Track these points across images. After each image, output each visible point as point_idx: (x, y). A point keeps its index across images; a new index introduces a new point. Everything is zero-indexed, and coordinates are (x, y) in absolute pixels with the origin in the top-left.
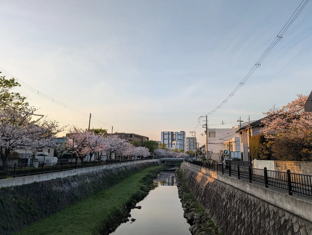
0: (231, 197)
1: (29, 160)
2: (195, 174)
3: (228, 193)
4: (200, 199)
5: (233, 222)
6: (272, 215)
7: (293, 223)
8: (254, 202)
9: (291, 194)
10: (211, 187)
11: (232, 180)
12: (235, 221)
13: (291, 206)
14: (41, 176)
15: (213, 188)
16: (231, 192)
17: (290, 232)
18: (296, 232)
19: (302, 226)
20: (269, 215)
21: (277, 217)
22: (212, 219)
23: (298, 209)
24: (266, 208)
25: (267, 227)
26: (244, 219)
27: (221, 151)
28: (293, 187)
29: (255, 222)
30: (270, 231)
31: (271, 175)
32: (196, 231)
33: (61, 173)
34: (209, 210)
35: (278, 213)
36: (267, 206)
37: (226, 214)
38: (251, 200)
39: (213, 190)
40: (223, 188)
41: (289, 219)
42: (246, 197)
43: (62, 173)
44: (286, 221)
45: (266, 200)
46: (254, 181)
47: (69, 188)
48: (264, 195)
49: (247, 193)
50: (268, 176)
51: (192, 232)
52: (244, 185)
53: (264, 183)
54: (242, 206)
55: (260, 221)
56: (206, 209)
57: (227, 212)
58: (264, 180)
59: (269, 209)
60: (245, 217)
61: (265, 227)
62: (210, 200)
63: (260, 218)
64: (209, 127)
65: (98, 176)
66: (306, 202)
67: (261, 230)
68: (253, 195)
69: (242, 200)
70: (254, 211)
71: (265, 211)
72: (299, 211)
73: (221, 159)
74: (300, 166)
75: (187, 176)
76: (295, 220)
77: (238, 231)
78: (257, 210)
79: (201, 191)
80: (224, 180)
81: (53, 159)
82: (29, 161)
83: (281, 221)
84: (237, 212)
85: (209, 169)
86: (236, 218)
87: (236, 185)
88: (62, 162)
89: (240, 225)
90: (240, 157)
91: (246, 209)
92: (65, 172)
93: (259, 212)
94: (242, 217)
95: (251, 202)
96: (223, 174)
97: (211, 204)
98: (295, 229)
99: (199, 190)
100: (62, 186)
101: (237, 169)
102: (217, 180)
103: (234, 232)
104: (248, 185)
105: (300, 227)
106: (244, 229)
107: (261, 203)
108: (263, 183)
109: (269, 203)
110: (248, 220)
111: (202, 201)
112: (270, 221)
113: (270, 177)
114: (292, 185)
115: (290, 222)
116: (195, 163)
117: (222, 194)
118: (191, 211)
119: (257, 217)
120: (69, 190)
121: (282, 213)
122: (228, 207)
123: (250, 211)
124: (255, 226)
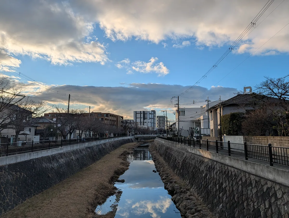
0: (210, 169)
2: (171, 149)
3: (207, 166)
4: (178, 172)
5: (214, 191)
6: (254, 184)
7: (276, 190)
8: (235, 173)
9: (272, 165)
10: (188, 161)
12: (217, 190)
13: (273, 176)
16: (210, 164)
17: (273, 198)
18: (280, 197)
19: (286, 192)
20: (251, 184)
21: (259, 186)
22: (192, 189)
23: (280, 178)
24: (247, 178)
25: (250, 195)
26: (225, 187)
28: (275, 159)
29: (237, 190)
30: (253, 198)
32: (179, 200)
34: (188, 181)
35: (260, 181)
36: (249, 176)
37: (206, 184)
38: (231, 171)
39: (191, 163)
40: (201, 160)
41: (271, 187)
42: (226, 169)
44: (268, 188)
45: (246, 170)
46: (233, 154)
48: (244, 166)
49: (227, 165)
50: (248, 150)
52: (223, 158)
53: (244, 156)
54: (222, 177)
55: (242, 190)
56: (185, 180)
57: (207, 182)
59: (250, 178)
60: (226, 186)
61: (248, 194)
62: (188, 172)
63: (242, 187)
64: (181, 107)
65: (82, 153)
67: (244, 198)
68: (232, 166)
69: (222, 171)
70: (235, 181)
71: (246, 181)
75: (162, 151)
76: (277, 187)
77: (219, 198)
78: (238, 180)
79: (179, 164)
82: (12, 140)
83: (263, 188)
85: (185, 145)
86: (217, 188)
87: (214, 158)
89: (222, 193)
91: (226, 179)
92: (53, 150)
93: (240, 182)
94: (224, 186)
95: (232, 173)
96: (200, 148)
97: (190, 175)
98: (278, 195)
99: (176, 163)
100: (51, 163)
102: (194, 154)
103: (216, 199)
104: (227, 158)
105: (283, 194)
106: (226, 196)
107: (242, 174)
109: (250, 174)
110: (229, 189)
111: (180, 173)
112: (253, 189)
113: (250, 151)
114: (273, 158)
115: (273, 189)
116: (169, 139)
117: (200, 167)
118: (171, 183)
119: (238, 186)
120: (57, 166)
121: (264, 182)
122: (207, 178)
123: (231, 181)
124: (237, 193)
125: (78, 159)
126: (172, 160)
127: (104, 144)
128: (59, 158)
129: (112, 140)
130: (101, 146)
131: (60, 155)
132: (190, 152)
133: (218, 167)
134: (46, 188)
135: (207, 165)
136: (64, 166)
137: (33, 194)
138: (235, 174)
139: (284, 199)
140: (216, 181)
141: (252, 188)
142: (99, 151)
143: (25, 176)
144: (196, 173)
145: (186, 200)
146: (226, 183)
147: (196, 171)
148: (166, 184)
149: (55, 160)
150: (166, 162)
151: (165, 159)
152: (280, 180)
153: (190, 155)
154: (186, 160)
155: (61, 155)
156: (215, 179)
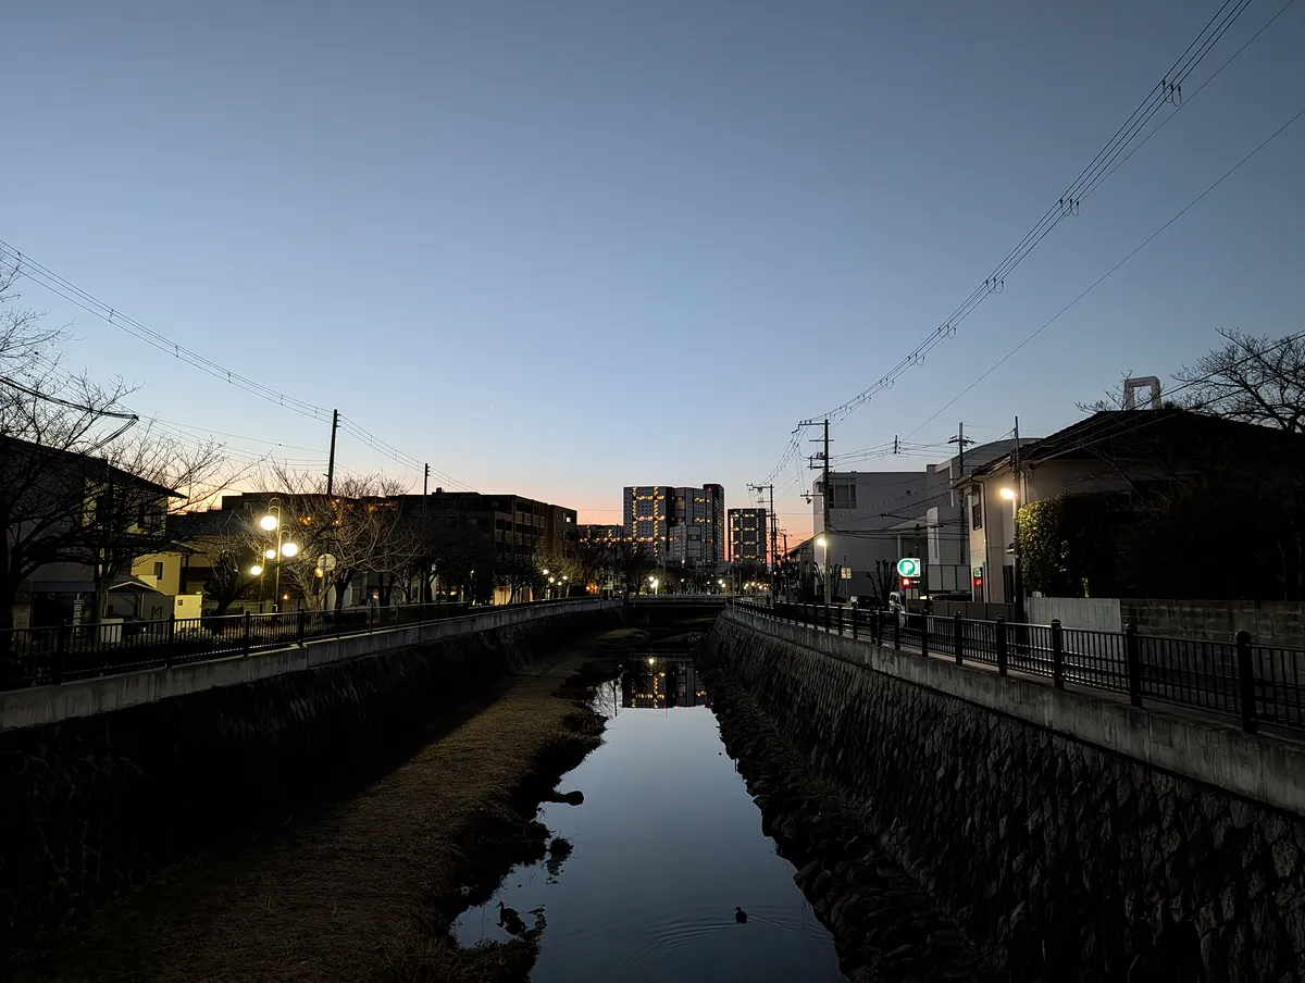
0: (971, 746)
1: (77, 608)
2: (792, 659)
5: (987, 844)
6: (1169, 812)
7: (1270, 840)
8: (1081, 763)
9: (1250, 728)
10: (872, 710)
12: (999, 842)
13: (1258, 777)
14: (166, 672)
15: (883, 715)
16: (971, 726)
17: (1255, 875)
18: (1288, 874)
20: (1154, 813)
21: (1193, 821)
22: (885, 839)
23: (1290, 787)
24: (1137, 786)
25: (1151, 862)
26: (1040, 828)
28: (1265, 700)
29: (1091, 843)
30: (1164, 875)
31: (1159, 657)
32: (826, 886)
33: (247, 660)
34: (870, 802)
35: (1195, 801)
36: (1145, 778)
37: (953, 814)
38: (1066, 756)
39: (885, 721)
40: (928, 709)
41: (1249, 825)
43: (249, 662)
44: (1232, 834)
45: (1135, 753)
47: (283, 723)
48: (1125, 734)
49: (1044, 730)
50: (1145, 662)
52: (1028, 697)
53: (1124, 687)
54: (1025, 782)
55: (1115, 838)
56: (854, 797)
57: (954, 805)
58: (1126, 676)
60: (1044, 824)
61: (1142, 861)
62: (870, 760)
63: (1114, 829)
67: (1122, 875)
68: (1071, 735)
69: (1024, 756)
70: (1084, 799)
71: (1133, 799)
72: (1292, 794)
75: (751, 668)
76: (1276, 828)
78: (1096, 796)
79: (827, 725)
81: (181, 603)
82: (77, 614)
83: (1211, 834)
84: (1003, 804)
86: (1002, 829)
89: (1022, 855)
91: (1043, 793)
92: (261, 657)
93: (1106, 804)
94: (1030, 824)
97: (879, 774)
98: (1278, 864)
99: (814, 721)
100: (253, 716)
104: (1048, 697)
106: (1041, 870)
107: (1117, 770)
109: (1151, 768)
110: (1057, 836)
111: (833, 767)
112: (1163, 839)
113: (1152, 663)
114: (1259, 694)
115: (1256, 838)
117: (925, 735)
119: (1099, 823)
121: (1217, 804)
123: (1066, 801)
124: (1091, 856)
125: (373, 698)
126: (796, 706)
128: (291, 696)
130: (476, 640)
131: (292, 684)
132: (878, 672)
133: (1004, 736)
135: (956, 730)
136: (311, 730)
138: (1084, 769)
140: (997, 801)
141: (1161, 831)
142: (469, 665)
143: (140, 771)
144: (905, 764)
145: (858, 883)
146: (1042, 812)
147: (906, 754)
148: (770, 812)
149: (271, 701)
150: (771, 713)
151: (764, 701)
152: (1288, 798)
153: (881, 683)
154: (860, 706)
155: (300, 683)
156: (992, 793)
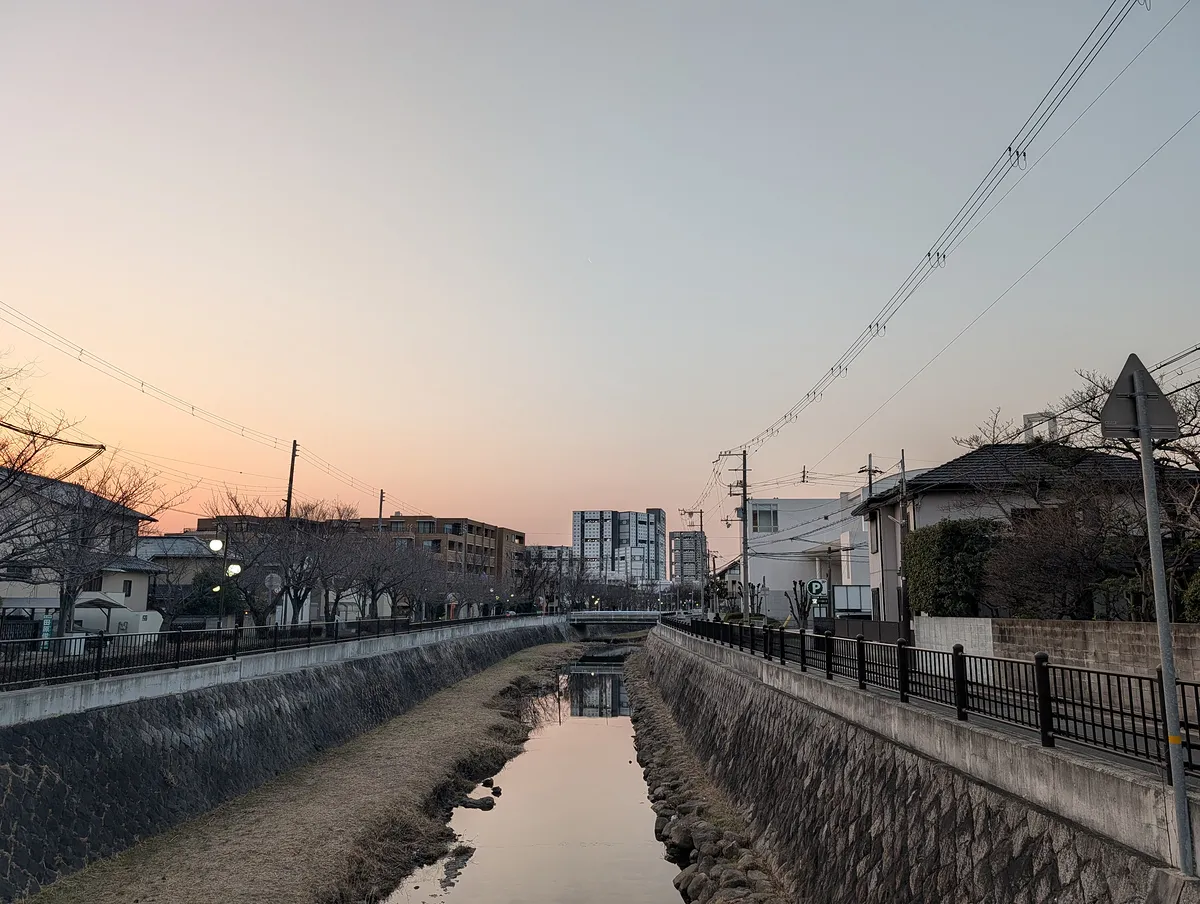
0: (833, 756)
1: (47, 623)
2: (701, 673)
3: (822, 744)
4: (719, 768)
5: (838, 848)
6: (981, 821)
7: (1056, 849)
8: (915, 774)
9: (1048, 742)
10: (758, 721)
11: (836, 692)
12: (847, 849)
13: (1051, 788)
14: (92, 685)
15: (767, 726)
16: (834, 737)
17: (1043, 882)
18: (1068, 882)
19: (1090, 860)
20: (970, 822)
21: (998, 830)
22: (760, 843)
23: (1076, 797)
24: (957, 796)
25: (963, 868)
26: (879, 836)
27: (798, 585)
28: (1059, 716)
29: (918, 849)
30: (972, 881)
31: (979, 673)
32: (700, 888)
33: (177, 673)
34: (751, 809)
35: (1001, 812)
36: (964, 788)
37: (814, 821)
38: (905, 767)
39: (768, 732)
40: (802, 722)
41: (1041, 835)
42: (888, 757)
43: (180, 674)
44: (1029, 842)
45: (959, 766)
46: (916, 694)
47: (210, 733)
48: (951, 746)
49: (890, 741)
50: (969, 678)
51: (684, 894)
52: (879, 712)
53: (953, 702)
54: (872, 791)
55: (937, 845)
56: (738, 804)
57: (815, 812)
58: (955, 692)
59: (969, 797)
60: (883, 831)
61: (956, 867)
62: (755, 768)
63: (938, 835)
64: (754, 494)
65: (326, 686)
66: (1102, 772)
67: (940, 879)
68: (912, 747)
69: (873, 766)
70: (916, 807)
71: (954, 808)
72: (1077, 806)
73: (797, 616)
74: (1085, 638)
75: (671, 681)
76: (1062, 837)
77: (856, 881)
78: (925, 805)
79: (723, 735)
80: (808, 694)
81: (145, 618)
82: (46, 629)
83: (1012, 842)
84: (853, 812)
85: (753, 653)
86: (851, 835)
87: (851, 713)
88: (180, 629)
89: (865, 859)
90: (867, 606)
91: (885, 801)
92: (191, 670)
93: (933, 813)
94: (873, 831)
95: (906, 773)
96: (804, 670)
97: (760, 783)
98: (1061, 872)
99: (714, 732)
100: (180, 726)
101: (855, 649)
102: (780, 692)
103: (841, 887)
104: (894, 711)
105: (1082, 864)
106: (878, 874)
107: (942, 780)
108: (951, 704)
109: (969, 778)
110: (893, 844)
111: (724, 775)
112: (975, 845)
113: (974, 680)
114: (1054, 711)
115: (1046, 847)
116: (698, 628)
117: (798, 746)
118: (685, 814)
119: (926, 831)
120: (207, 741)
121: (1018, 813)
122: (819, 795)
123: (902, 809)
124: (917, 862)
125: (305, 709)
126: (701, 716)
127: (433, 648)
128: (220, 706)
129: (472, 630)
130: (415, 654)
131: (222, 695)
132: (767, 686)
133: (859, 747)
134: (147, 833)
135: (822, 741)
136: (238, 739)
137: (89, 855)
138: (918, 779)
139: (1082, 889)
140: (849, 809)
141: (973, 839)
142: (406, 677)
143: (58, 778)
144: (781, 772)
145: (726, 886)
146: (883, 817)
147: (782, 763)
148: (663, 818)
149: (199, 712)
150: (682, 723)
151: (677, 711)
152: (1074, 810)
153: (767, 696)
154: (750, 718)
155: (230, 694)
156: (845, 801)
